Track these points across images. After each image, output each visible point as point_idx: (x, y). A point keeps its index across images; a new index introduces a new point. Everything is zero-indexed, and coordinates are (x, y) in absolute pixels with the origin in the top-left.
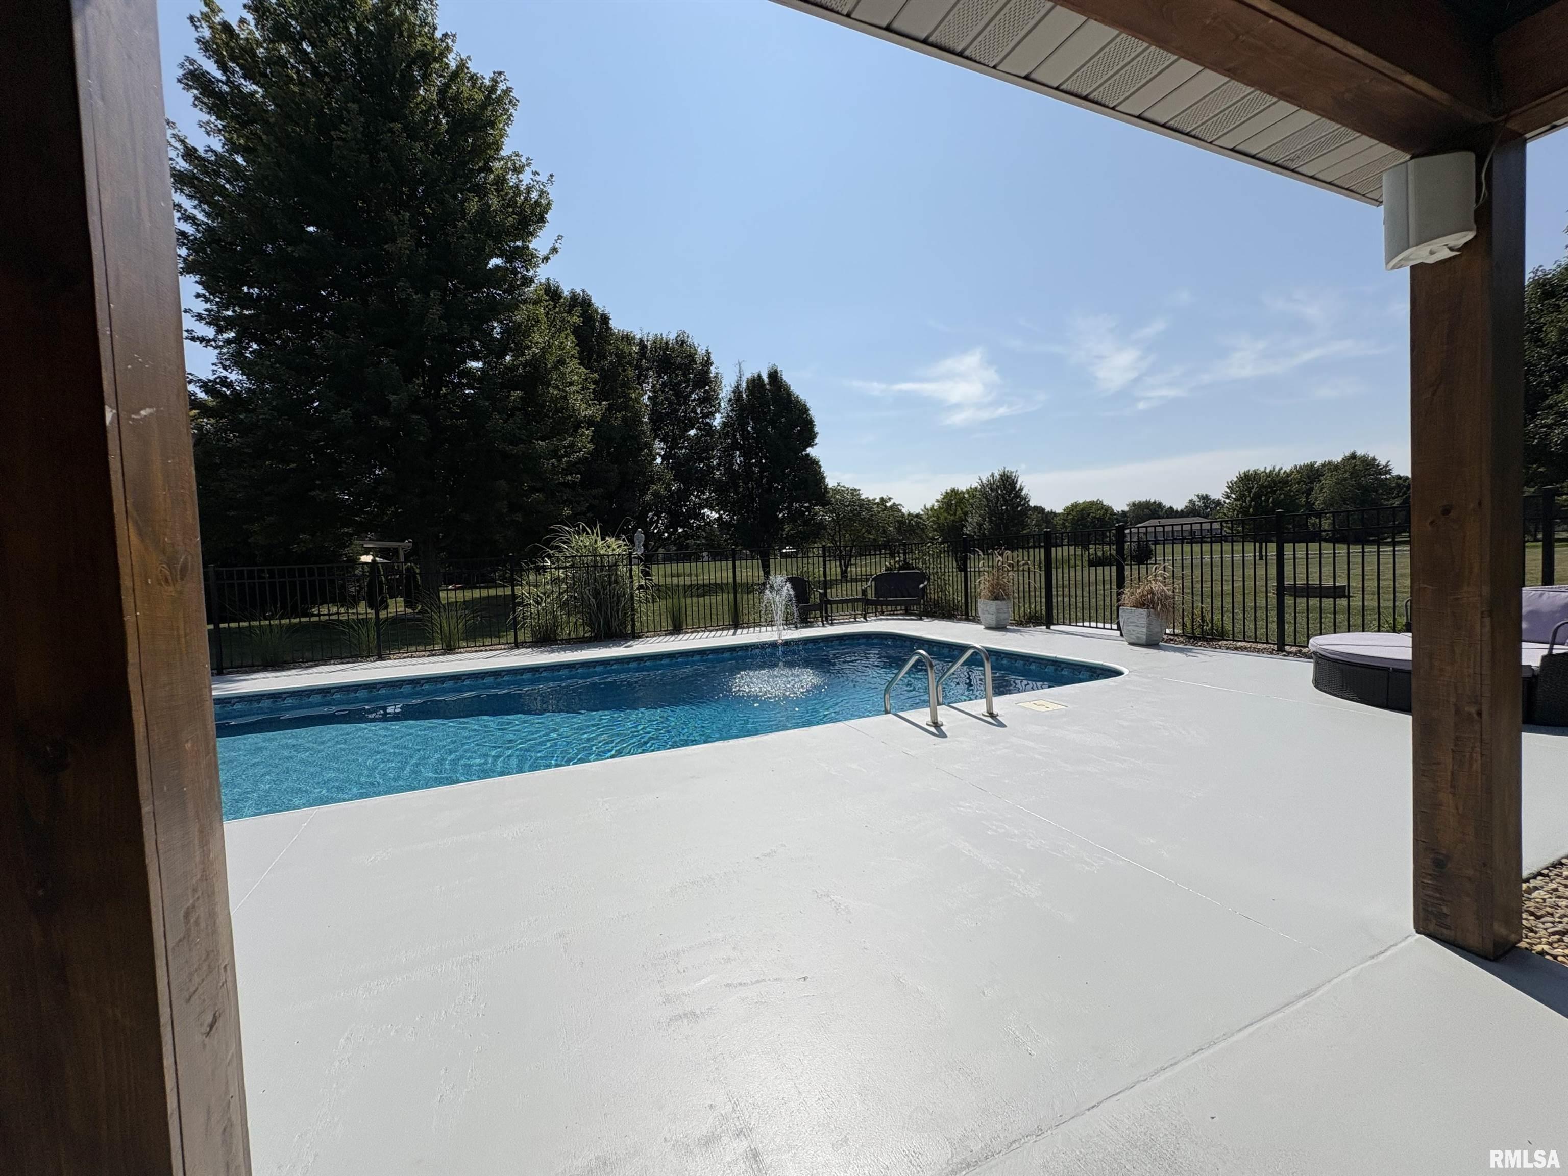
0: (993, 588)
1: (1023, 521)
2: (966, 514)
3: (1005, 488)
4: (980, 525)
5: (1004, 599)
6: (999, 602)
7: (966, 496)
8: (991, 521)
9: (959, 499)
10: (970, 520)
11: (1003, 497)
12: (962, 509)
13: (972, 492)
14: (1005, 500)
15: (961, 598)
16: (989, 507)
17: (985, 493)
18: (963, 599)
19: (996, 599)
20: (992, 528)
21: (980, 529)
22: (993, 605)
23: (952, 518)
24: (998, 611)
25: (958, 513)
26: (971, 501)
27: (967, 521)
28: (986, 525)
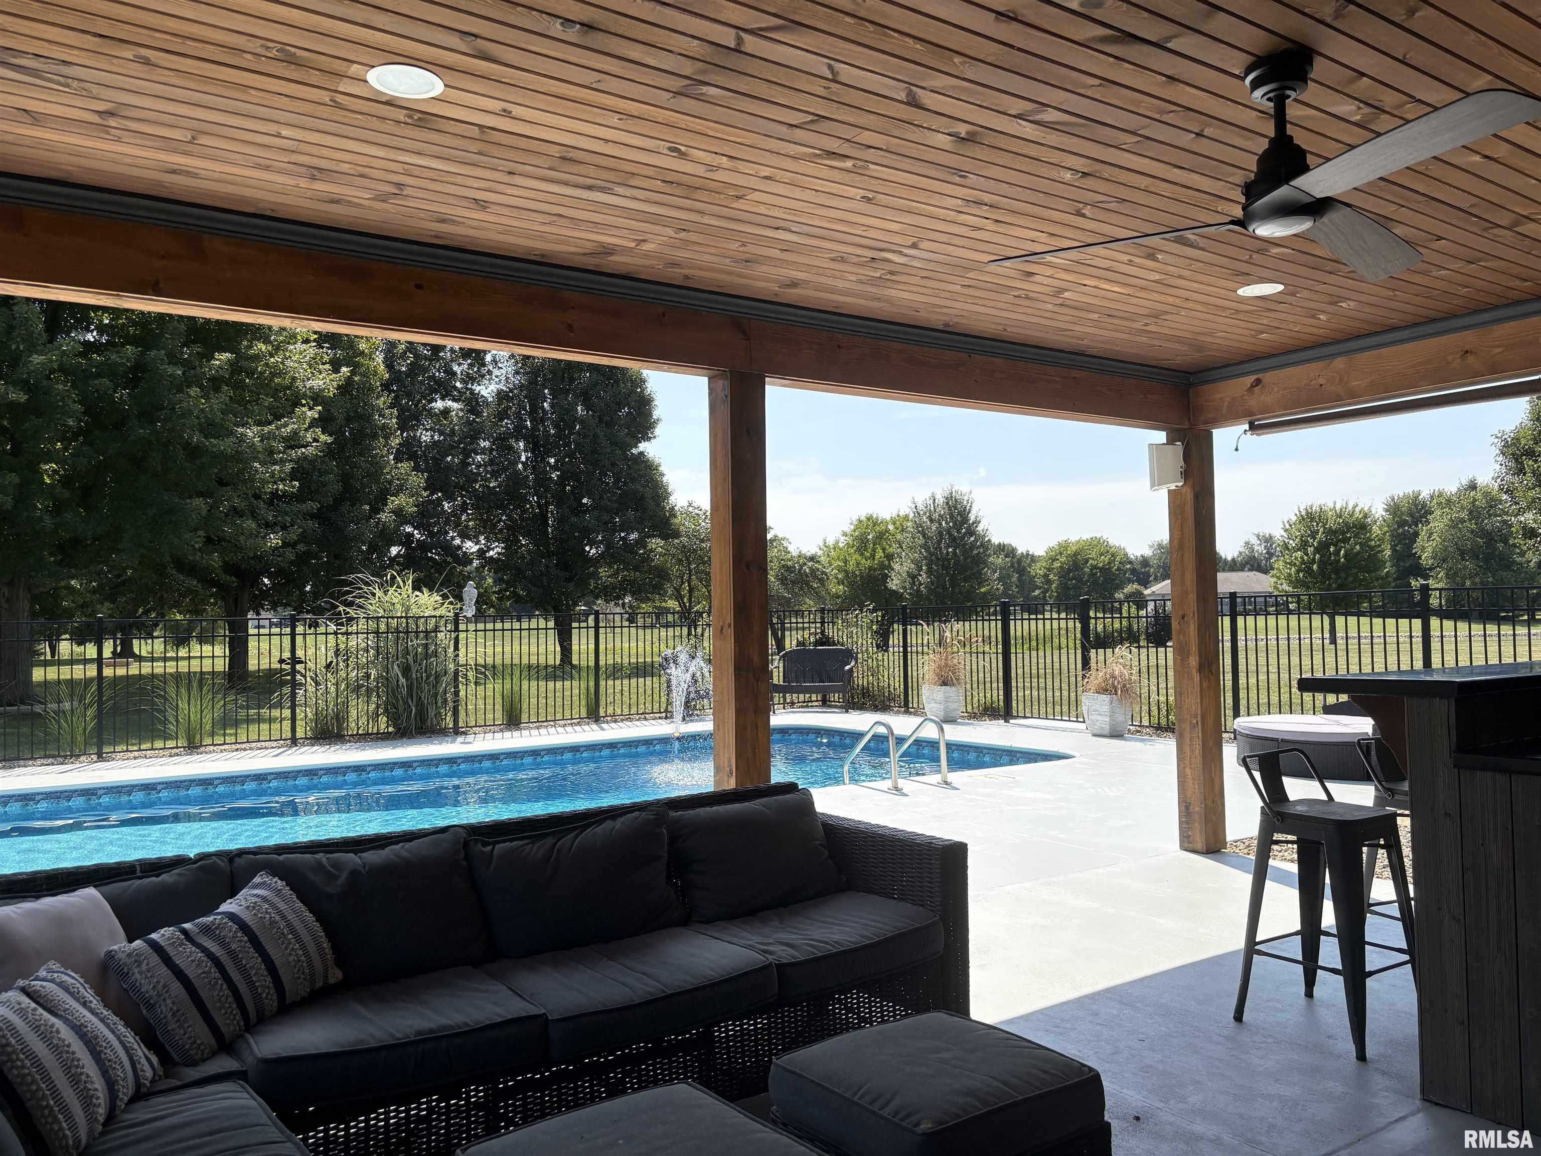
0: (941, 670)
1: (980, 572)
2: (890, 557)
3: (952, 517)
4: (913, 577)
5: (953, 685)
6: (948, 688)
7: (891, 527)
8: (930, 572)
9: (880, 533)
10: (896, 567)
11: (950, 535)
12: (884, 550)
13: (900, 523)
14: (953, 539)
15: (897, 684)
16: (927, 549)
17: (921, 526)
18: (902, 686)
19: (944, 684)
20: (932, 582)
21: (914, 583)
22: (940, 692)
23: (869, 563)
24: (947, 700)
25: (877, 557)
26: (899, 536)
27: (893, 569)
28: (923, 578)
